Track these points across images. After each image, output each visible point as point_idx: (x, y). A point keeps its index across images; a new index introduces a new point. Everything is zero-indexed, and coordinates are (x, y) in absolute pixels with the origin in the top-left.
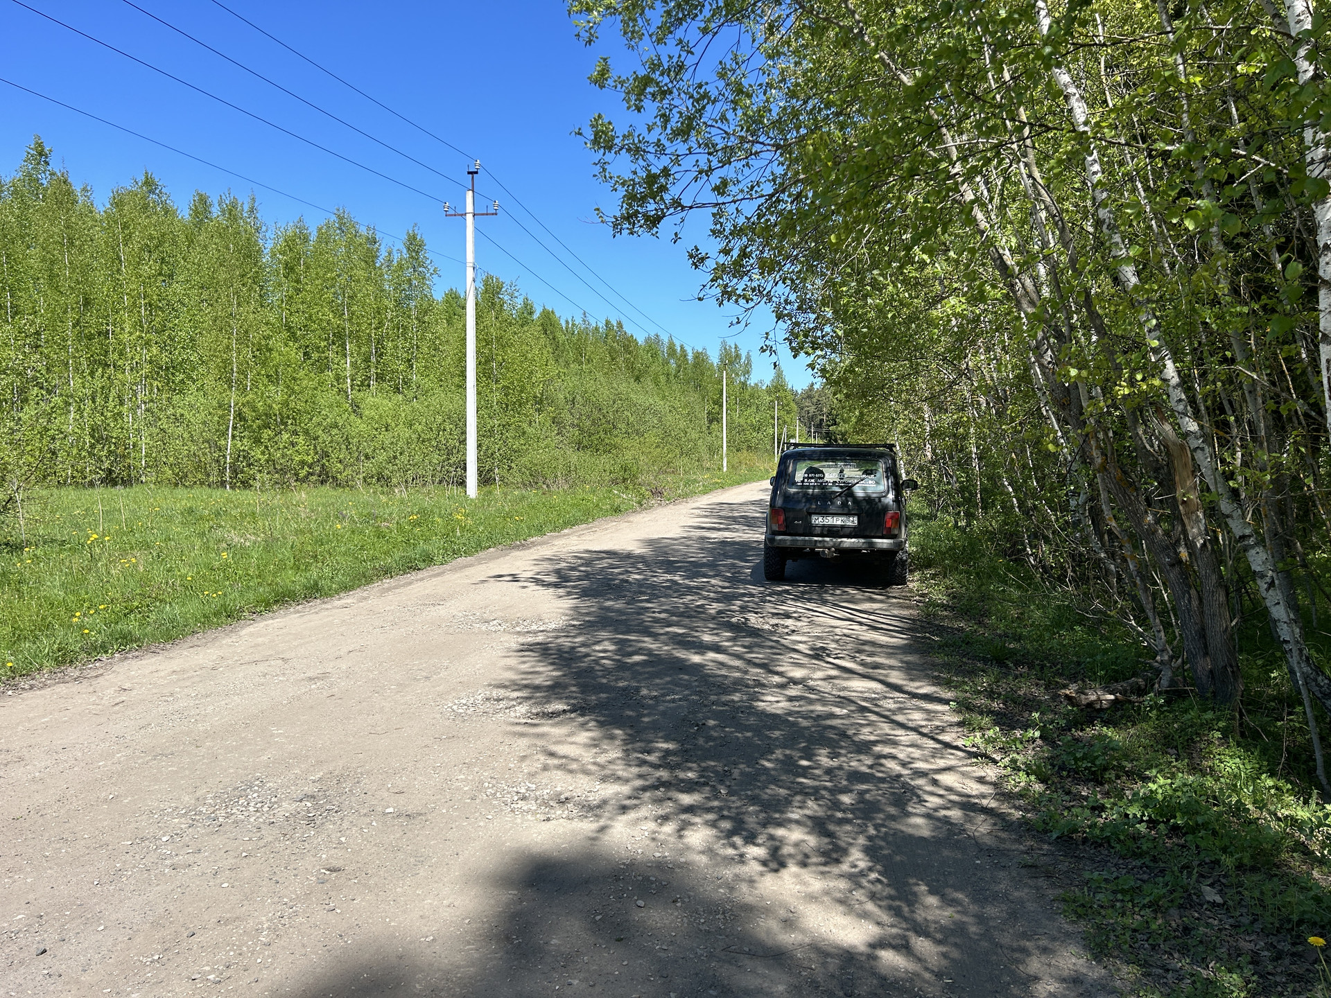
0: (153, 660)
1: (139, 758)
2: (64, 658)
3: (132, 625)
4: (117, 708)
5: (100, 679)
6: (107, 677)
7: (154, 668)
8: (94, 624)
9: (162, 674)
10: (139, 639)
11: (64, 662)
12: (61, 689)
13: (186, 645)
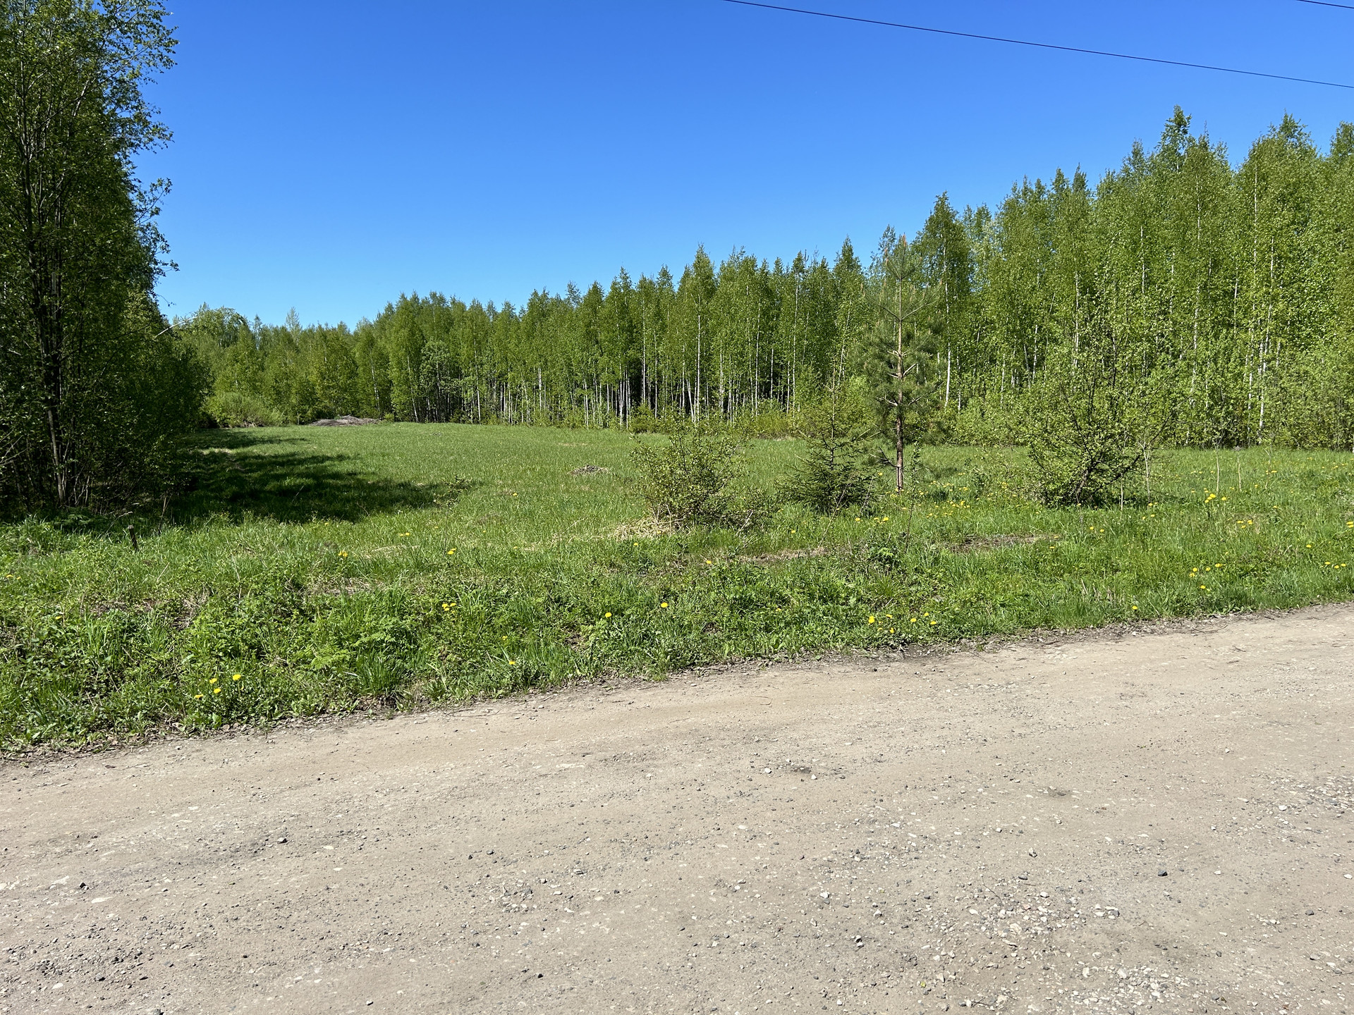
0: (1268, 625)
1: (1254, 720)
2: (1181, 610)
3: (1247, 586)
4: (1231, 666)
5: (1215, 635)
6: (1221, 634)
7: (1268, 634)
8: (1211, 582)
9: (1277, 641)
10: (1254, 601)
11: (1181, 613)
12: (1179, 638)
13: (1303, 616)
